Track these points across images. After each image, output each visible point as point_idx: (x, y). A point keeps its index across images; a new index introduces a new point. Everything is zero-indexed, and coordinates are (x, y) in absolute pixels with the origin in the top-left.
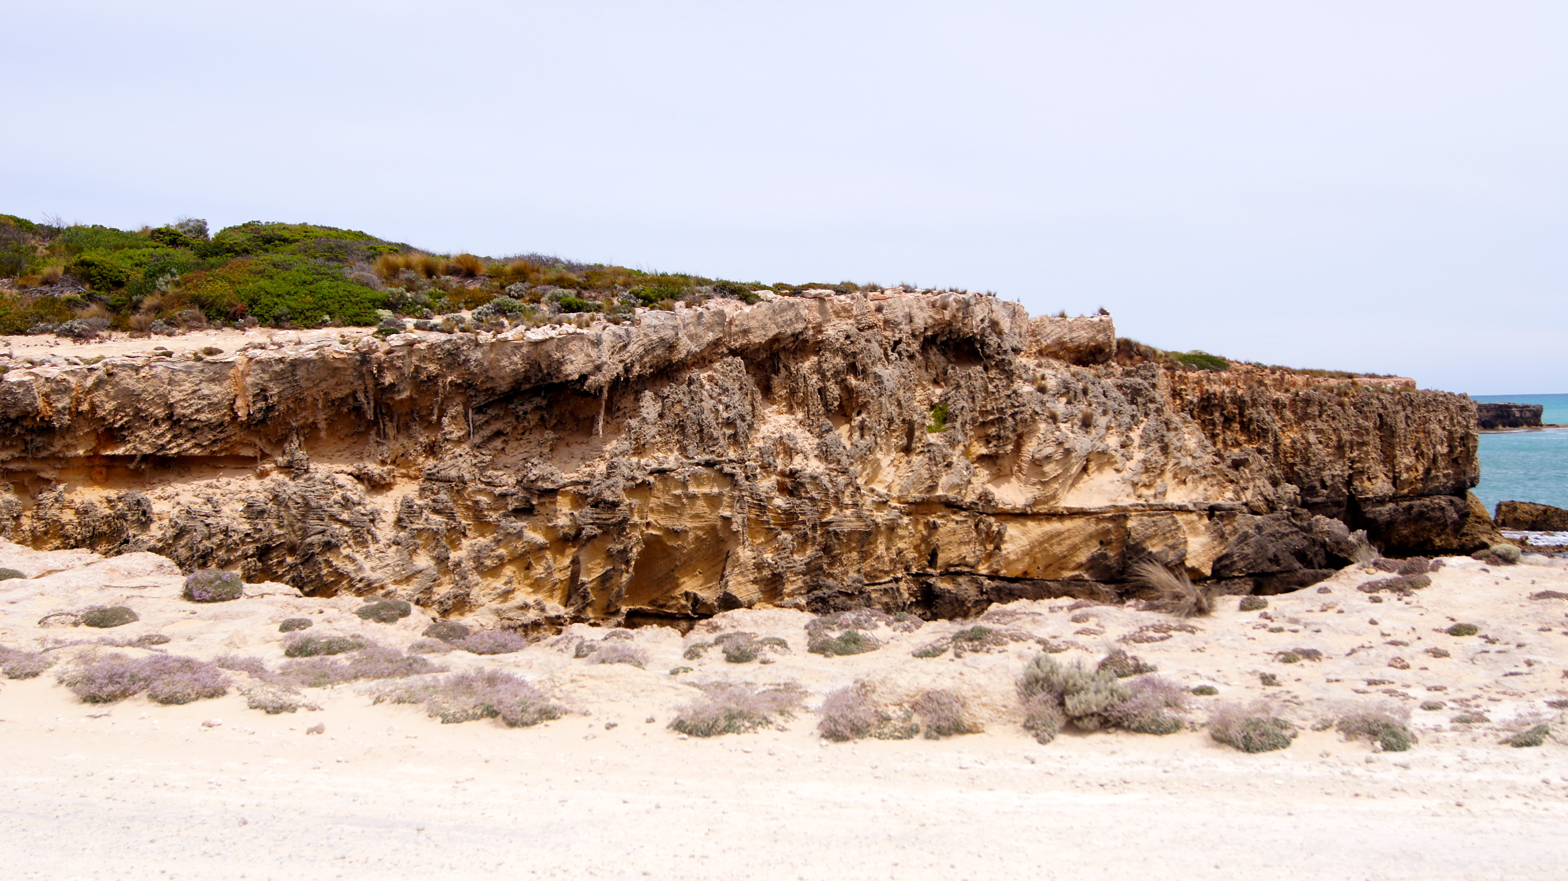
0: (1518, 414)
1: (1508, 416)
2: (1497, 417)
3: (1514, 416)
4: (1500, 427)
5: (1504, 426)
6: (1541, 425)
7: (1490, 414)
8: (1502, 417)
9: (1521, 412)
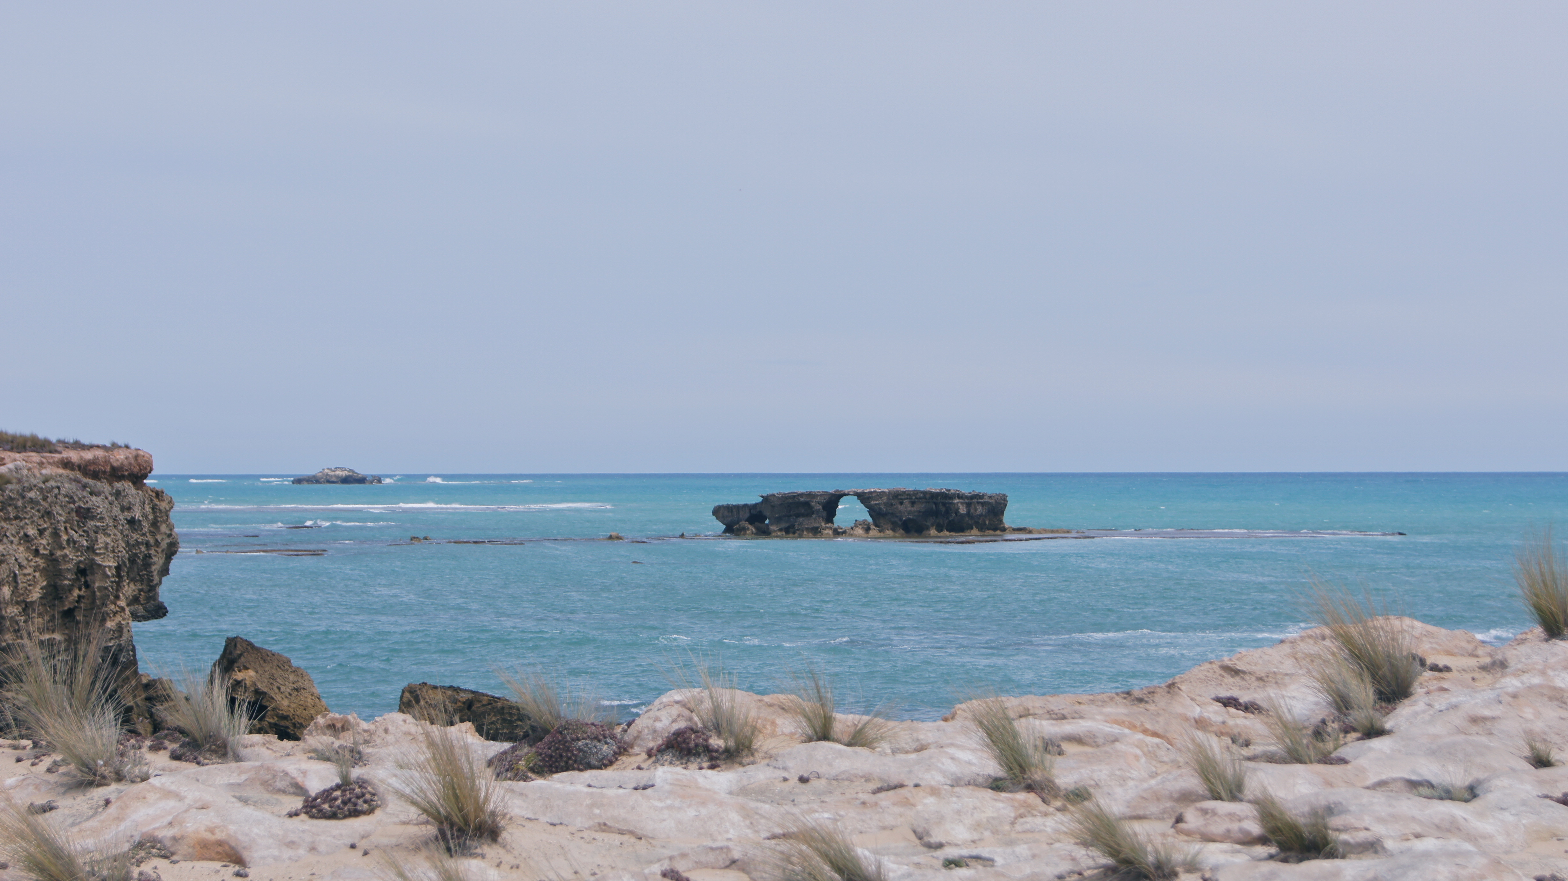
0: (963, 510)
1: (947, 512)
2: (928, 513)
3: (957, 512)
4: (933, 532)
5: (940, 529)
6: (1004, 530)
7: (917, 508)
8: (936, 513)
9: (968, 505)
